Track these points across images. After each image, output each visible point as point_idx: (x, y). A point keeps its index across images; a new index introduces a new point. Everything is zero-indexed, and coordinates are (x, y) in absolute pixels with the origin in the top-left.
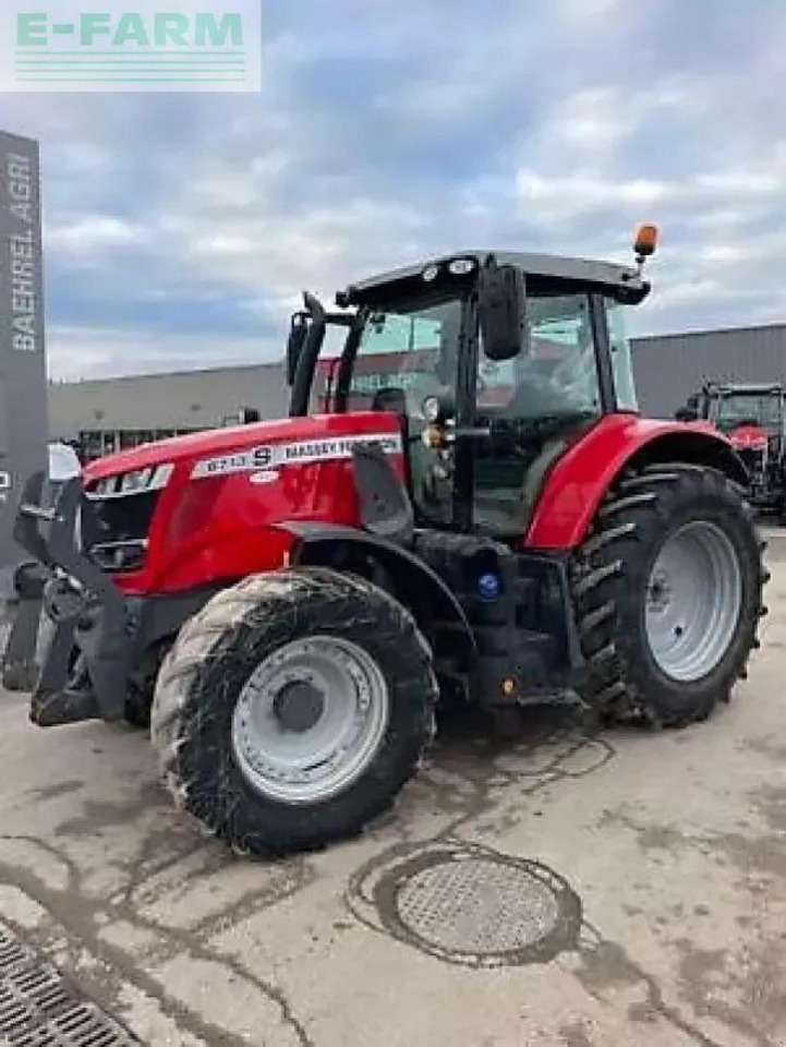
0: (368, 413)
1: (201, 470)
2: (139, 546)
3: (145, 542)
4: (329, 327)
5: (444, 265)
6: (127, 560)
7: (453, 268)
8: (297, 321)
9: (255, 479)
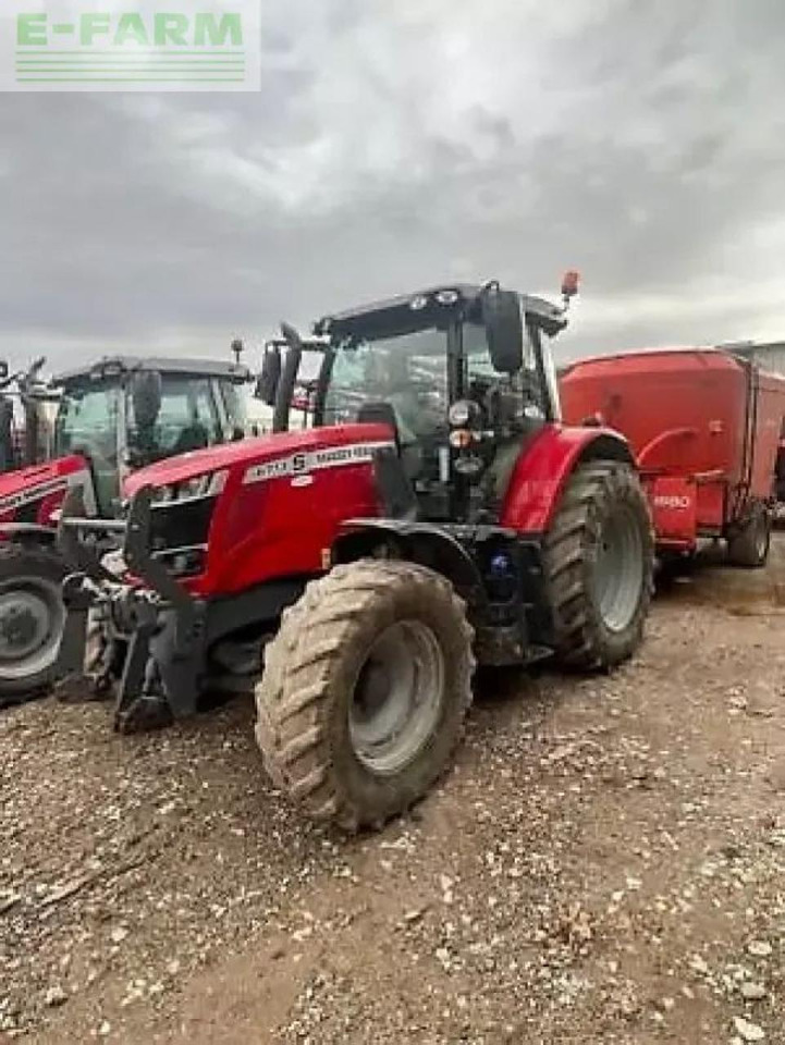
0: (355, 425)
1: (251, 476)
2: (201, 551)
3: (205, 546)
4: (304, 353)
5: (431, 296)
6: (190, 564)
7: (441, 298)
8: (271, 348)
9: (296, 483)
